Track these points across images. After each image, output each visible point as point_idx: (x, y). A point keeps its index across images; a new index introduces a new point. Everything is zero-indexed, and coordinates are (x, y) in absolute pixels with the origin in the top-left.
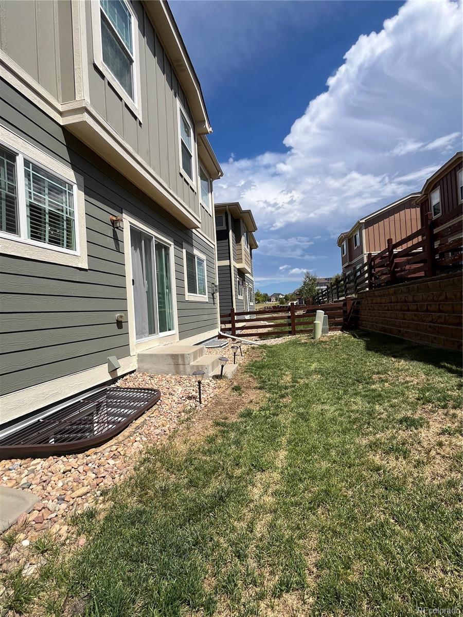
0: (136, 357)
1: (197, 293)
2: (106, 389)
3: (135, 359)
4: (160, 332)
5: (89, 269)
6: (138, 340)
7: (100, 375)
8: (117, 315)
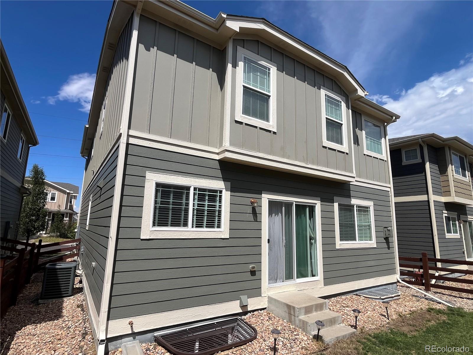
0: (267, 297)
1: (356, 240)
2: (237, 318)
3: (266, 299)
4: (297, 278)
5: (230, 238)
6: (269, 285)
7: (233, 307)
8: (250, 266)
